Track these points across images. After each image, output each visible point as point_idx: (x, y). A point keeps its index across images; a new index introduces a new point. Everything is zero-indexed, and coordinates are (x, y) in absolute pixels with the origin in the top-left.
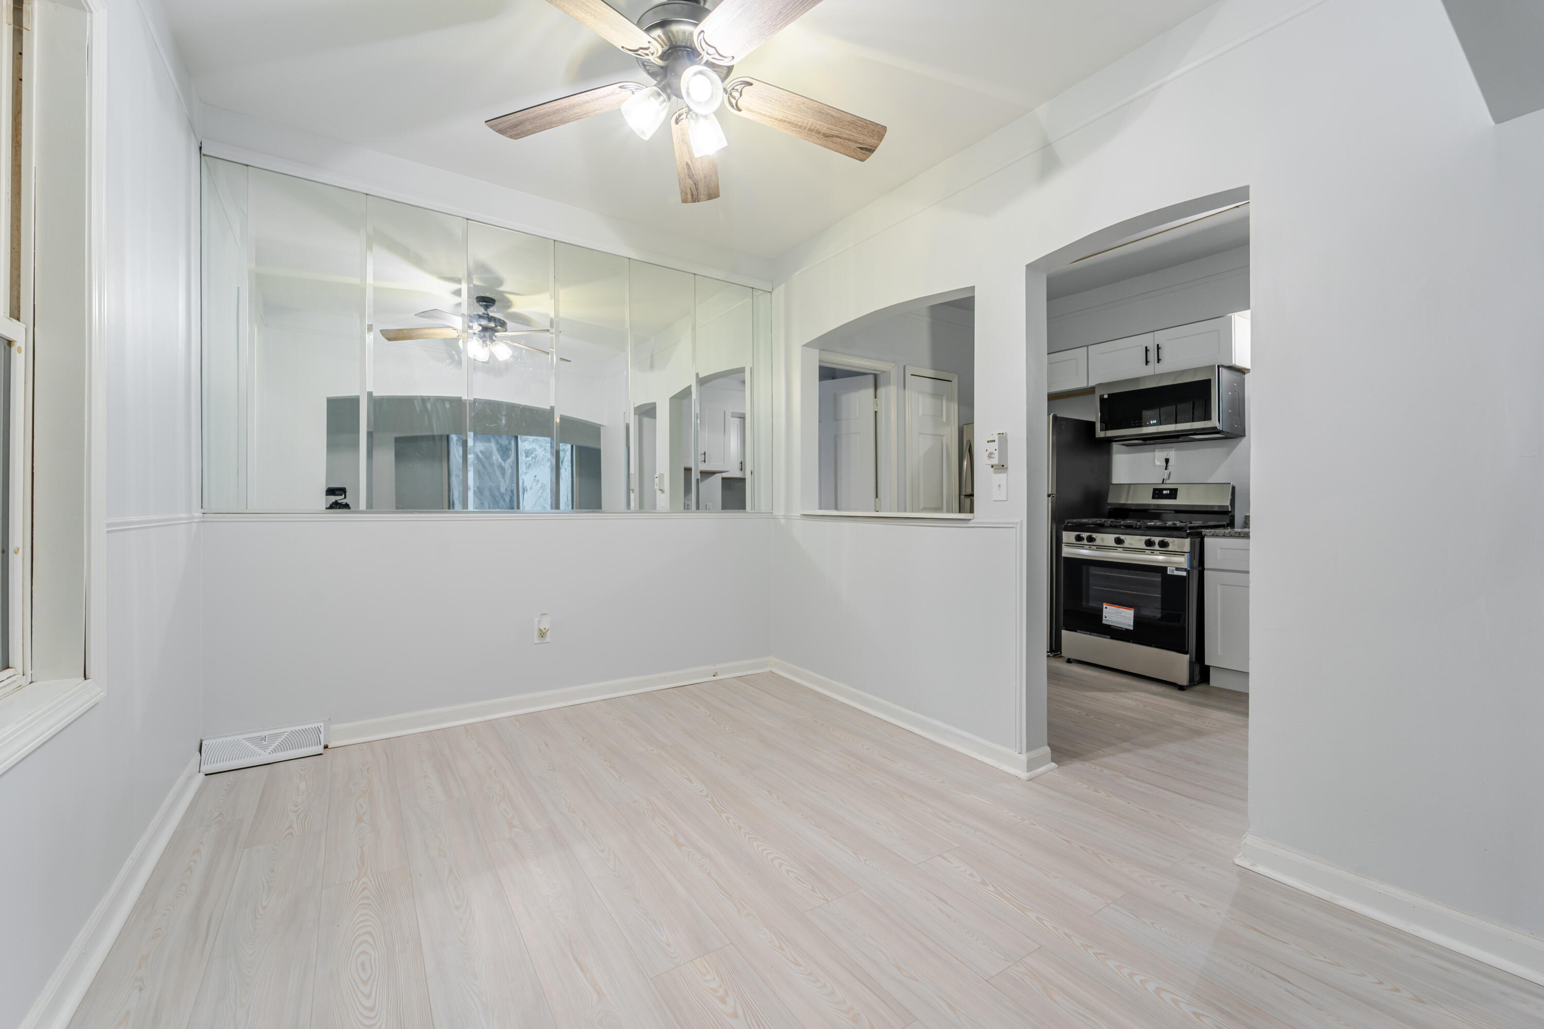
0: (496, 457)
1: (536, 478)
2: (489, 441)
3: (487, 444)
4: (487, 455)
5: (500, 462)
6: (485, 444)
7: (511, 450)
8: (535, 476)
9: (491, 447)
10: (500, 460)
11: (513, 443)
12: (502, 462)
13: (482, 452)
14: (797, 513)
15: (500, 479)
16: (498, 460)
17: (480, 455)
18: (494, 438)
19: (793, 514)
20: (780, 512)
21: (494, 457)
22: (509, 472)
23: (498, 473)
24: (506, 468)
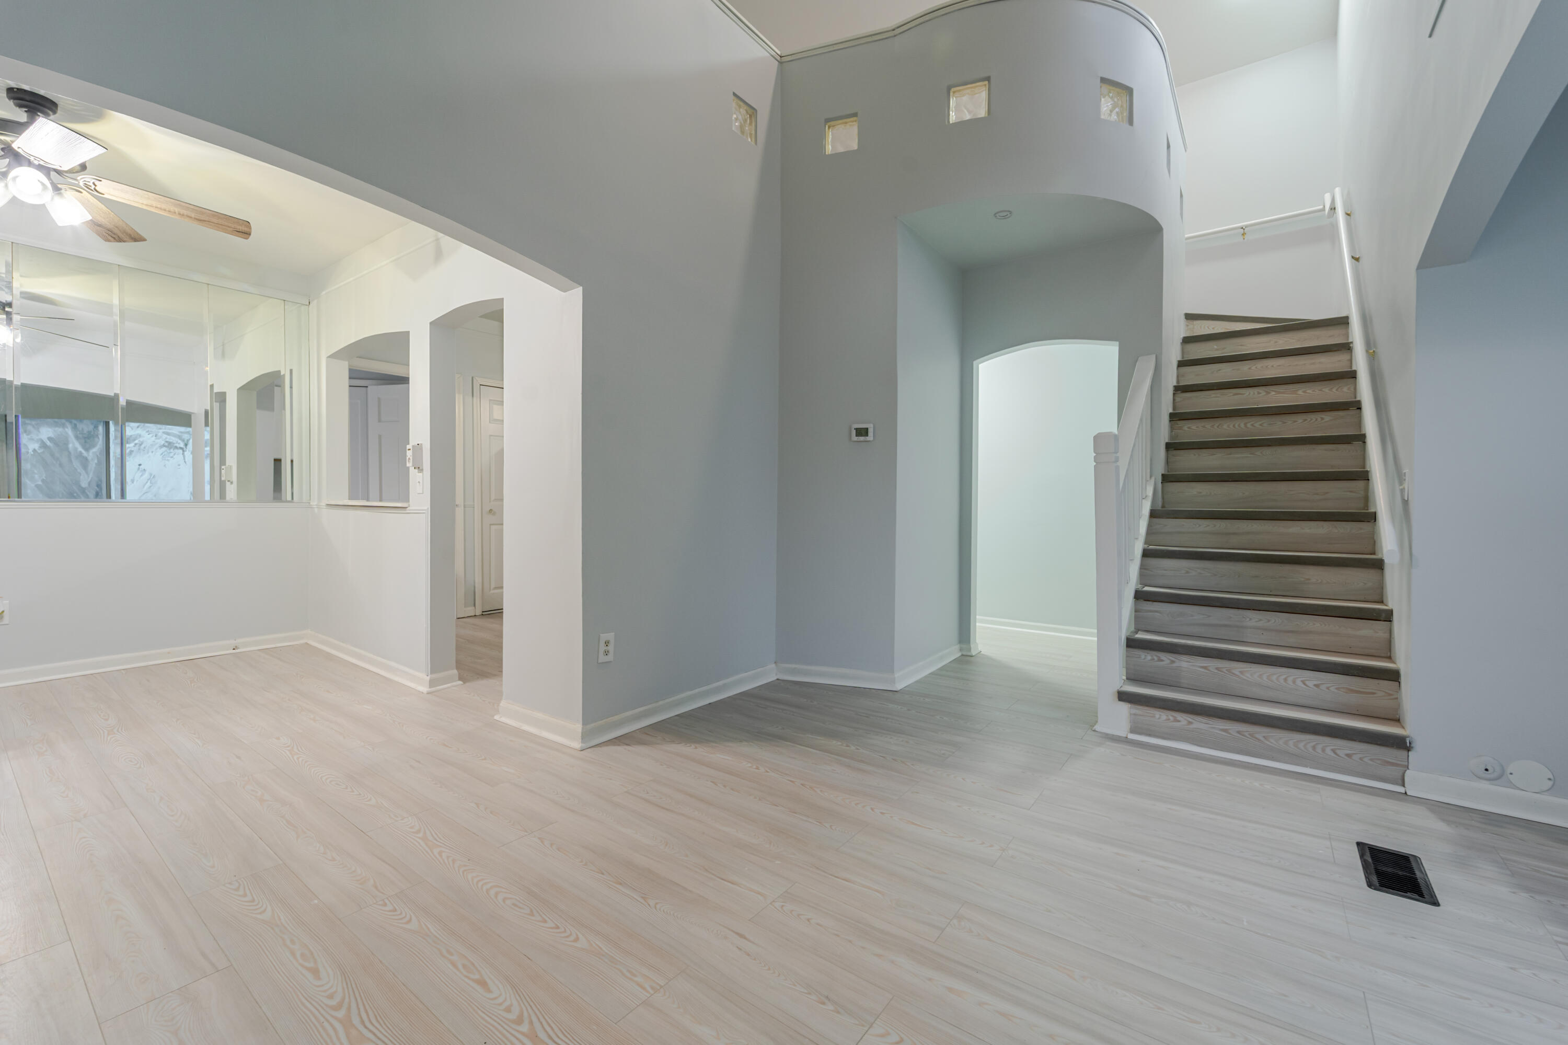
0: (75, 445)
1: (141, 467)
2: (63, 426)
3: (60, 430)
4: (60, 444)
5: (80, 452)
6: (57, 429)
7: (97, 436)
8: (140, 465)
9: (67, 433)
10: (80, 449)
11: (101, 429)
12: (83, 451)
13: (50, 439)
14: (323, 504)
15: (79, 470)
16: (76, 449)
17: (48, 443)
18: (71, 422)
19: (321, 504)
20: (314, 503)
21: (70, 446)
22: (93, 465)
23: (76, 464)
24: (89, 458)
